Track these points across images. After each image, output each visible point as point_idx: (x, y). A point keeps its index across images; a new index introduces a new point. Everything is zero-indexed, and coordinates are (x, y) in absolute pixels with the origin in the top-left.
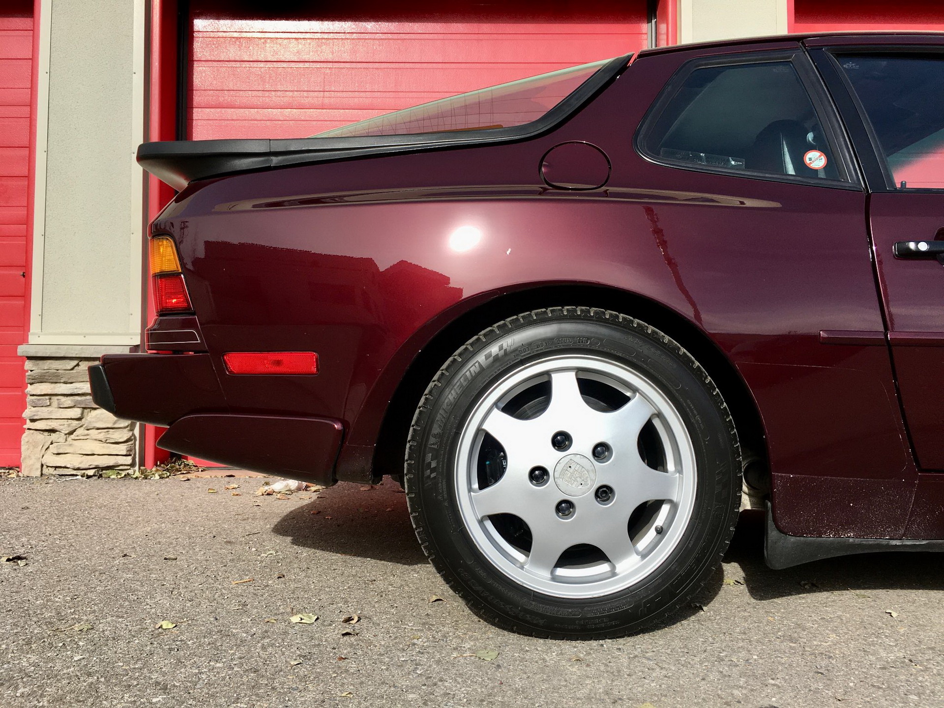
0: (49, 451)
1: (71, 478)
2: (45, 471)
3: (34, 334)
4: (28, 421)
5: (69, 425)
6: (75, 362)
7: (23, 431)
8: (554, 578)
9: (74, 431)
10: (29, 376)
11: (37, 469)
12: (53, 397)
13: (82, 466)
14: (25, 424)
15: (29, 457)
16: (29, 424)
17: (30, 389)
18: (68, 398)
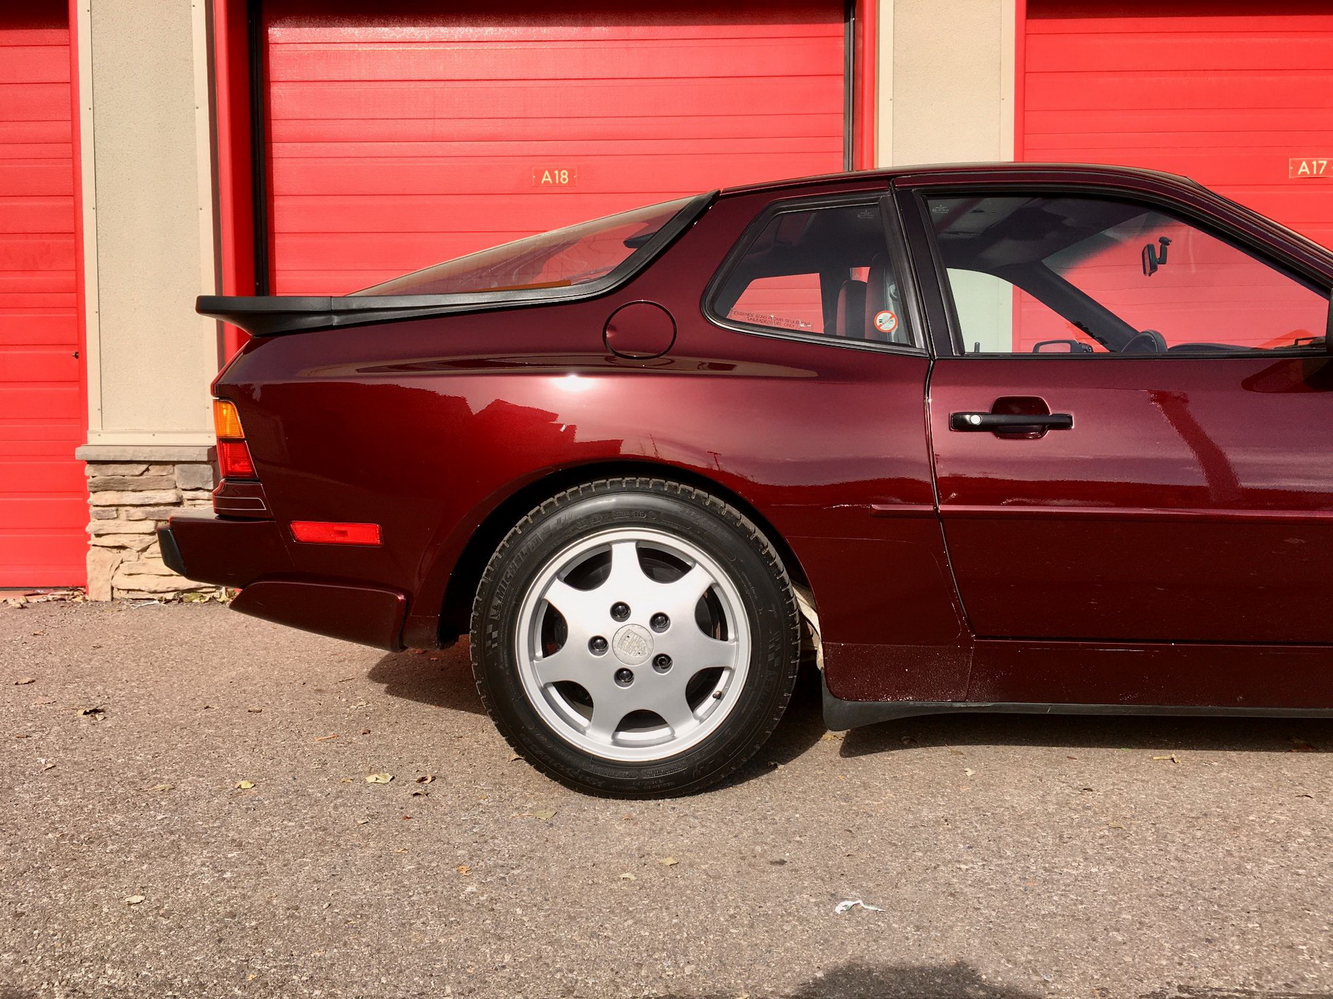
0: (119, 572)
1: (148, 603)
2: (116, 594)
3: (93, 432)
4: (93, 536)
5: (141, 541)
6: (144, 467)
7: (87, 548)
8: (616, 743)
9: (148, 547)
10: (91, 483)
11: (107, 593)
12: (120, 508)
13: (159, 589)
14: (90, 539)
15: (97, 578)
16: (94, 540)
17: (93, 499)
18: (139, 509)
